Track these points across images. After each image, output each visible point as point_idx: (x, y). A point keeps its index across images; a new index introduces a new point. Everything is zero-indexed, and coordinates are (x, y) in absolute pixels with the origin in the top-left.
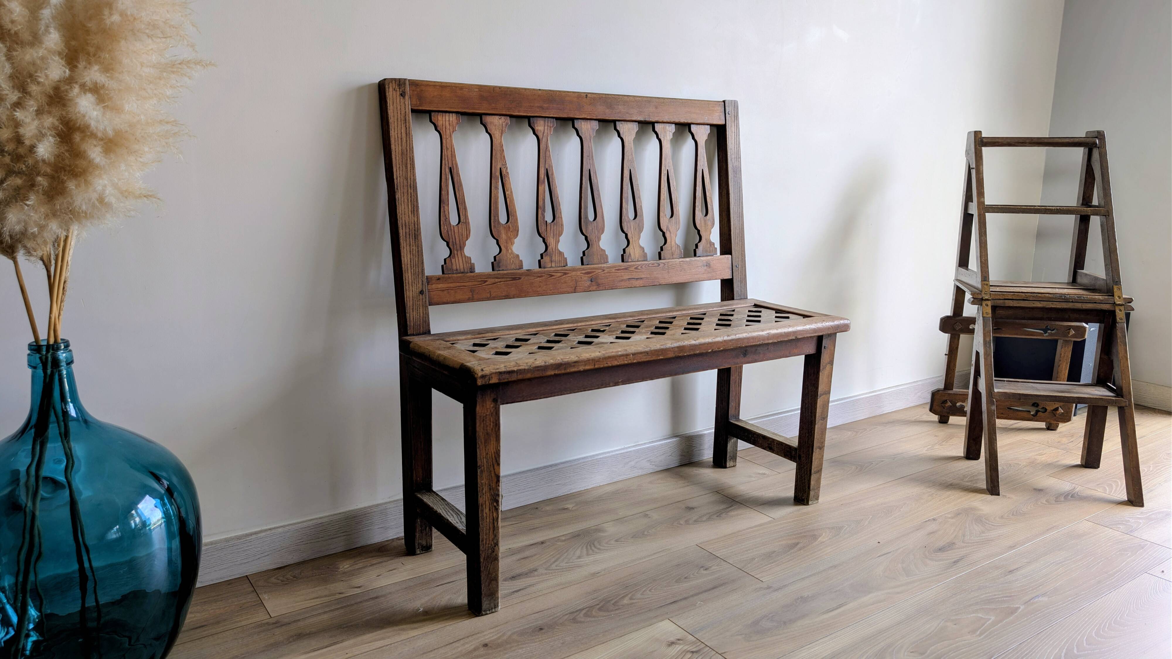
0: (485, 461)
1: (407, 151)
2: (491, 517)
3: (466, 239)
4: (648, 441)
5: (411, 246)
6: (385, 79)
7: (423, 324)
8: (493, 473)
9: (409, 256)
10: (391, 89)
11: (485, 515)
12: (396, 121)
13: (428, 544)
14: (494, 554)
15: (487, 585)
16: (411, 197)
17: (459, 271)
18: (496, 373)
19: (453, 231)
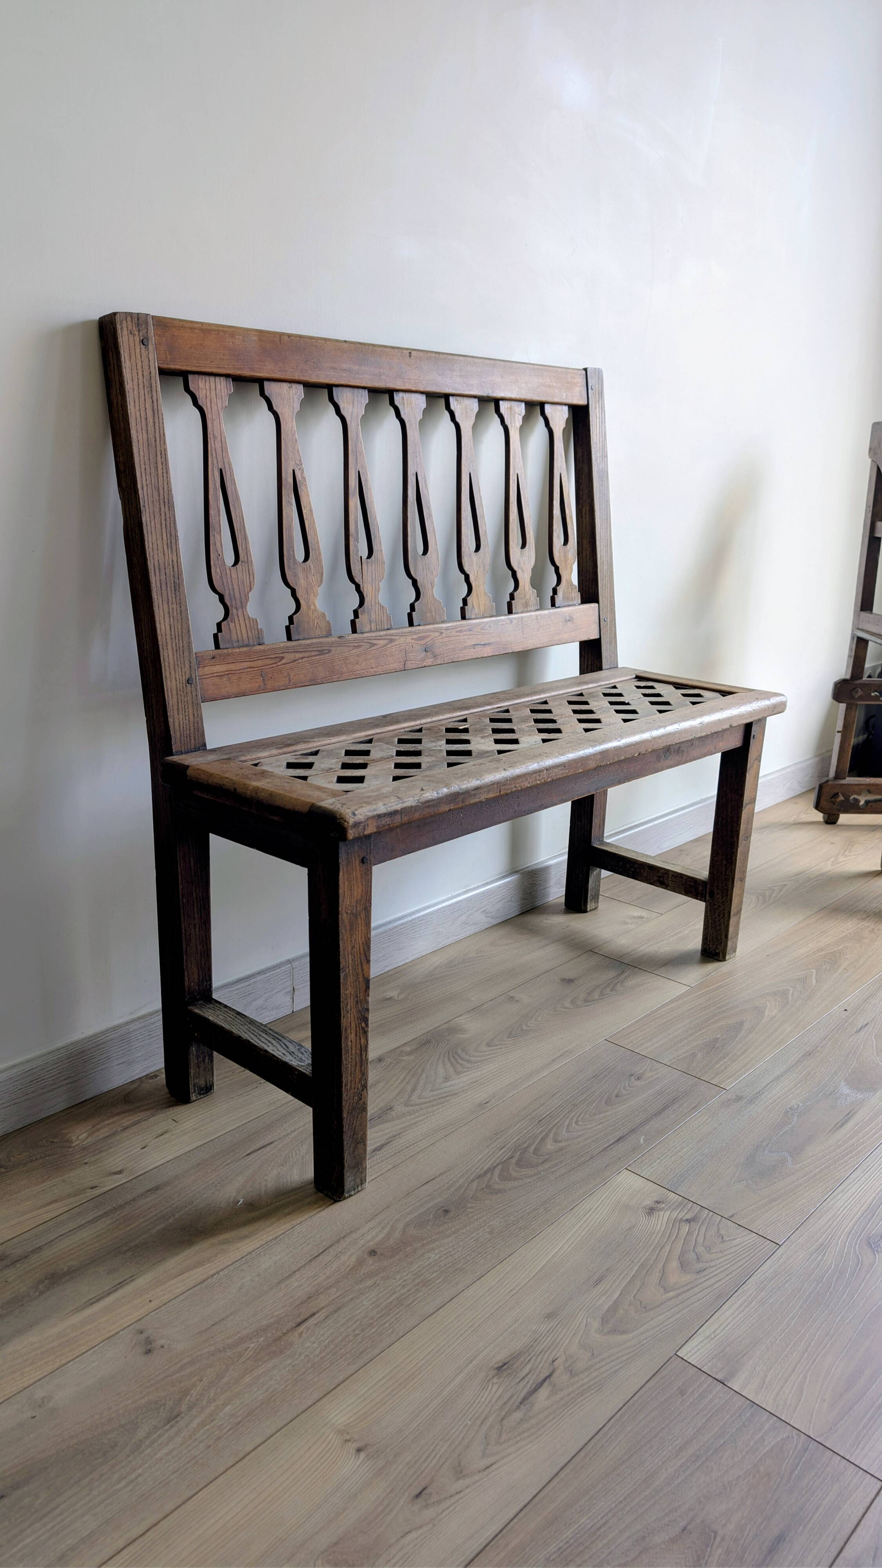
0: (350, 959)
1: (155, 440)
2: (358, 1046)
3: (249, 588)
4: (482, 883)
5: (170, 603)
6: (115, 314)
7: (195, 734)
8: (361, 976)
9: (167, 620)
10: (125, 332)
11: (349, 1043)
12: (136, 387)
13: (208, 1083)
14: (361, 1102)
15: (352, 1152)
16: (165, 520)
17: (241, 643)
18: (373, 817)
19: (229, 576)
